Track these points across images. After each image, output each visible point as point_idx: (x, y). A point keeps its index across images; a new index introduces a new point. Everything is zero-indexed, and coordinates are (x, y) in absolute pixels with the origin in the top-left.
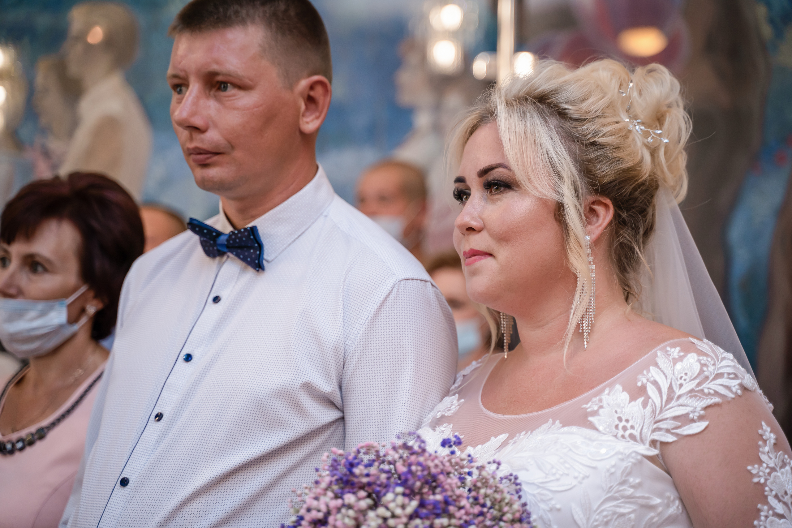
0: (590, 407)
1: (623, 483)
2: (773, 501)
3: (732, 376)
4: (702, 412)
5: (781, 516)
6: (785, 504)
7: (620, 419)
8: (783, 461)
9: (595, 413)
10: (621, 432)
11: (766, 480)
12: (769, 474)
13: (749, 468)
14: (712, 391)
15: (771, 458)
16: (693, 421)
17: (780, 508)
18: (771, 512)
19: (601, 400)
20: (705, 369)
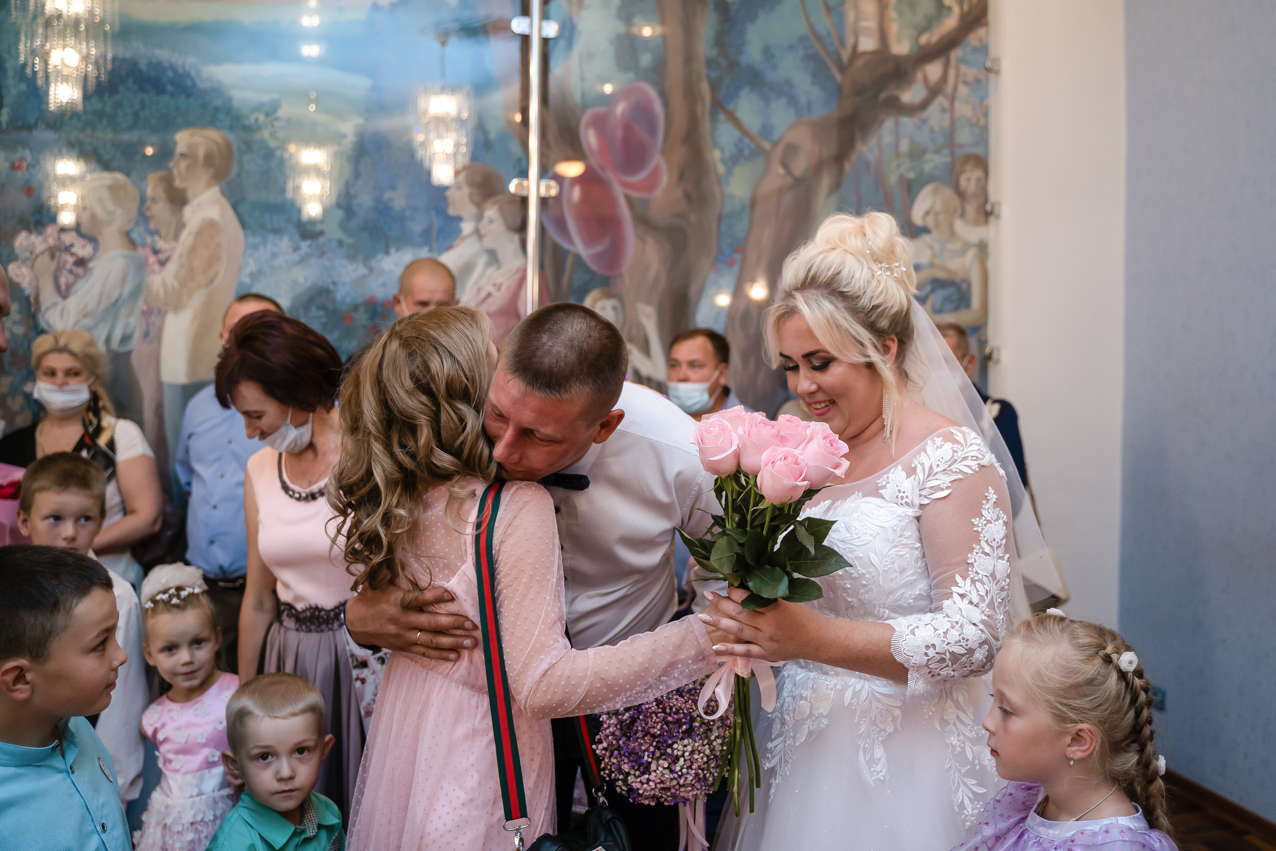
0: (881, 483)
1: (900, 536)
2: (983, 544)
3: (974, 458)
4: (949, 484)
5: (987, 554)
6: (991, 547)
7: (899, 491)
8: (998, 516)
9: (884, 487)
10: (900, 501)
11: (983, 529)
12: (985, 525)
13: (973, 520)
14: (958, 471)
15: (989, 513)
16: (942, 490)
17: (987, 549)
18: (981, 550)
19: (888, 478)
20: (955, 454)
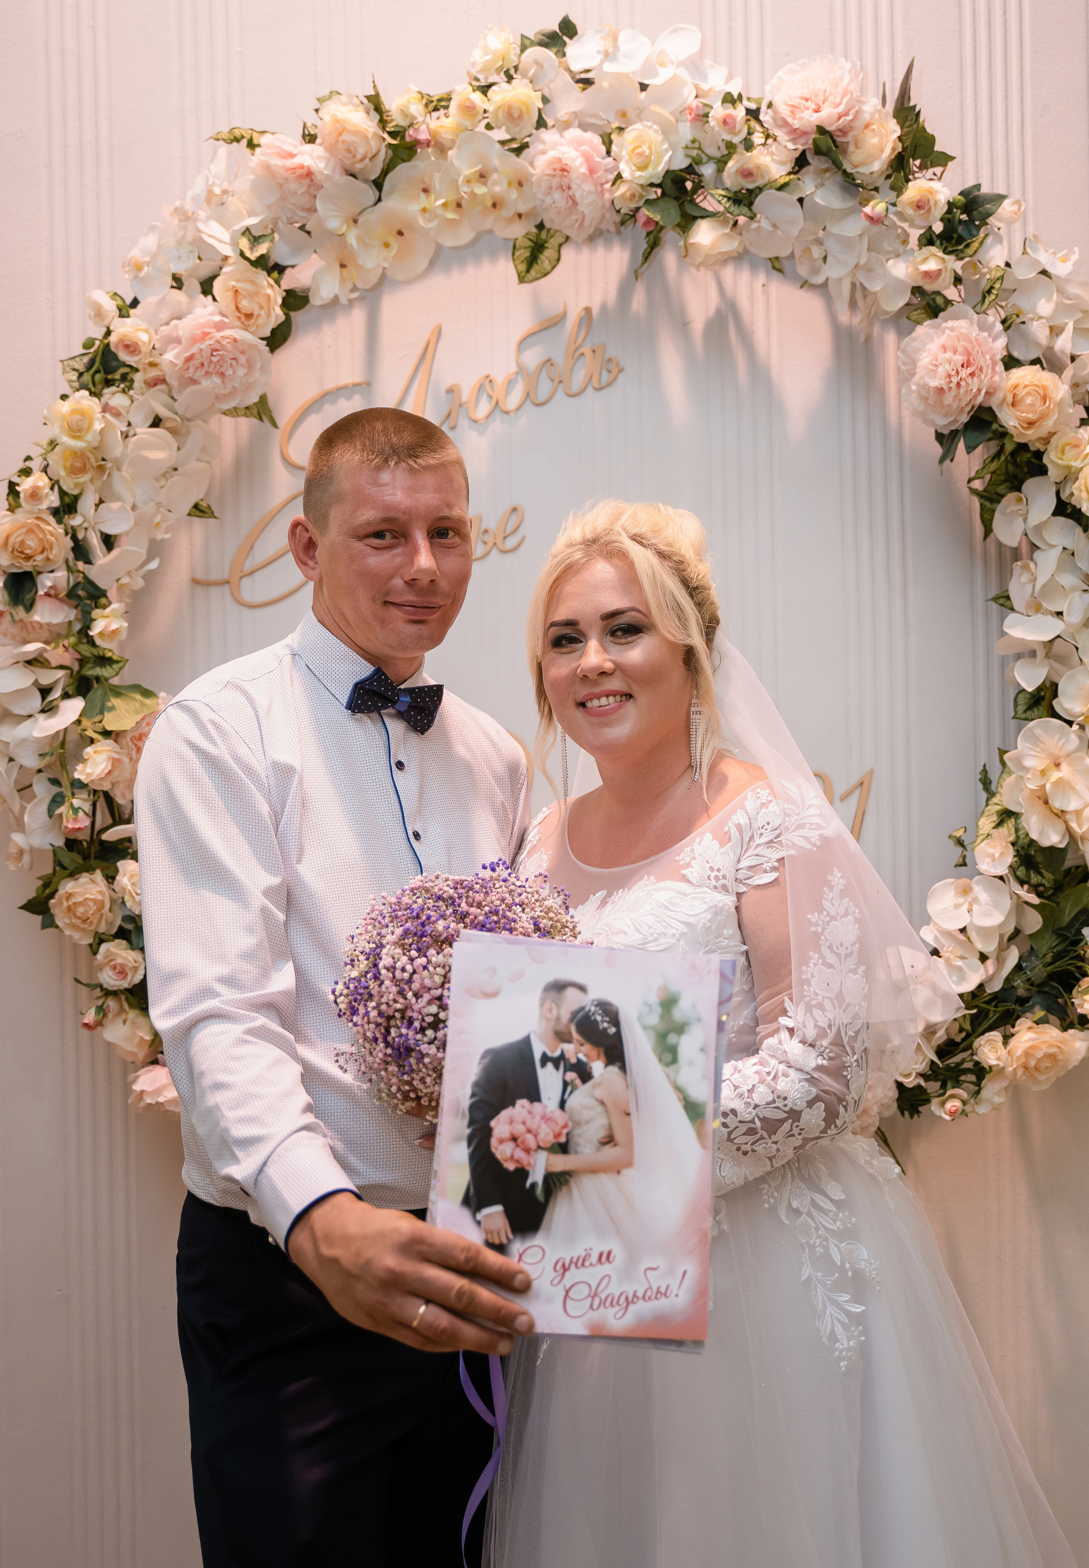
0: (683, 859)
1: (717, 937)
2: (825, 951)
3: (814, 826)
4: (776, 864)
5: (831, 966)
6: (837, 954)
7: (712, 869)
8: (846, 909)
9: (688, 865)
10: (714, 883)
11: (824, 929)
12: (828, 923)
13: (809, 916)
14: (789, 843)
15: (833, 905)
16: (766, 871)
17: (831, 959)
18: (820, 961)
19: (693, 851)
20: (787, 819)
